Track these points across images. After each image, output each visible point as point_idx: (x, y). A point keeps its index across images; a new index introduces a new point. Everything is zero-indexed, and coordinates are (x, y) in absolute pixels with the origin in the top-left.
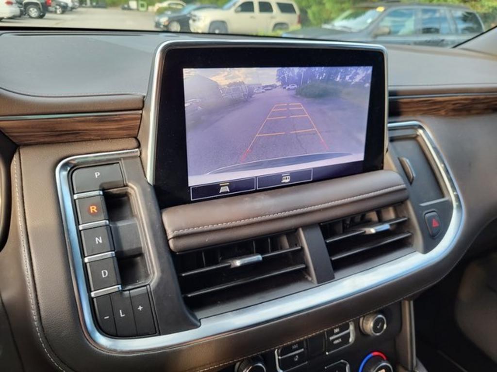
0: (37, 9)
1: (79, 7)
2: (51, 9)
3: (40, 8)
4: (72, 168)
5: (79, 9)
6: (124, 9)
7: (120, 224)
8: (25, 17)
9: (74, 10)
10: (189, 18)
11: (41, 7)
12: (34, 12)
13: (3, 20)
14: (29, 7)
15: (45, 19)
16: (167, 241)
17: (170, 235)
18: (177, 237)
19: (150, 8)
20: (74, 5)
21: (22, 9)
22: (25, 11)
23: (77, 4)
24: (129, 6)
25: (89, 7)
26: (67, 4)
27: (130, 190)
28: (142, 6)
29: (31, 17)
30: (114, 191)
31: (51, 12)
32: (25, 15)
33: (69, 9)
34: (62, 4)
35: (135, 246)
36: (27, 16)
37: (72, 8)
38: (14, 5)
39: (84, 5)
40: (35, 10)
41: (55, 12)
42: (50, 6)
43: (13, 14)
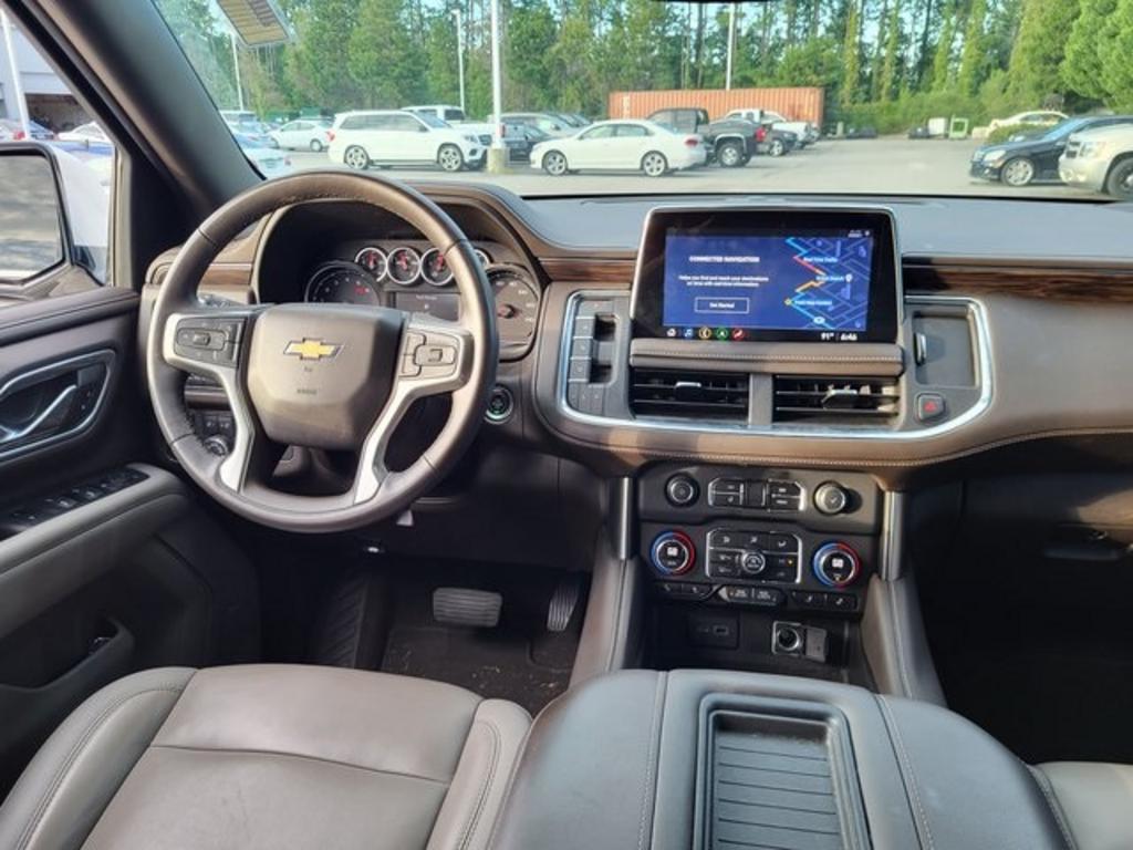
0: (736, 149)
1: (819, 139)
2: (763, 147)
3: (742, 148)
4: (580, 299)
5: (818, 144)
6: (914, 136)
7: (602, 344)
8: (715, 165)
9: (807, 147)
10: (1061, 150)
11: (744, 145)
12: (730, 155)
13: (677, 173)
14: (724, 146)
15: (750, 167)
16: (628, 357)
17: (632, 353)
18: (636, 355)
19: (976, 131)
20: (809, 135)
21: (712, 151)
22: (716, 154)
23: (816, 134)
24: (927, 130)
25: (840, 138)
26: (795, 135)
27: (615, 321)
28: (958, 127)
29: (724, 166)
30: (605, 319)
31: (762, 154)
32: (714, 162)
33: (797, 144)
34: (786, 135)
35: (607, 359)
36: (718, 164)
37: (804, 143)
38: (698, 146)
39: (830, 135)
40: (734, 152)
41: (769, 153)
42: (761, 142)
43: (694, 162)
